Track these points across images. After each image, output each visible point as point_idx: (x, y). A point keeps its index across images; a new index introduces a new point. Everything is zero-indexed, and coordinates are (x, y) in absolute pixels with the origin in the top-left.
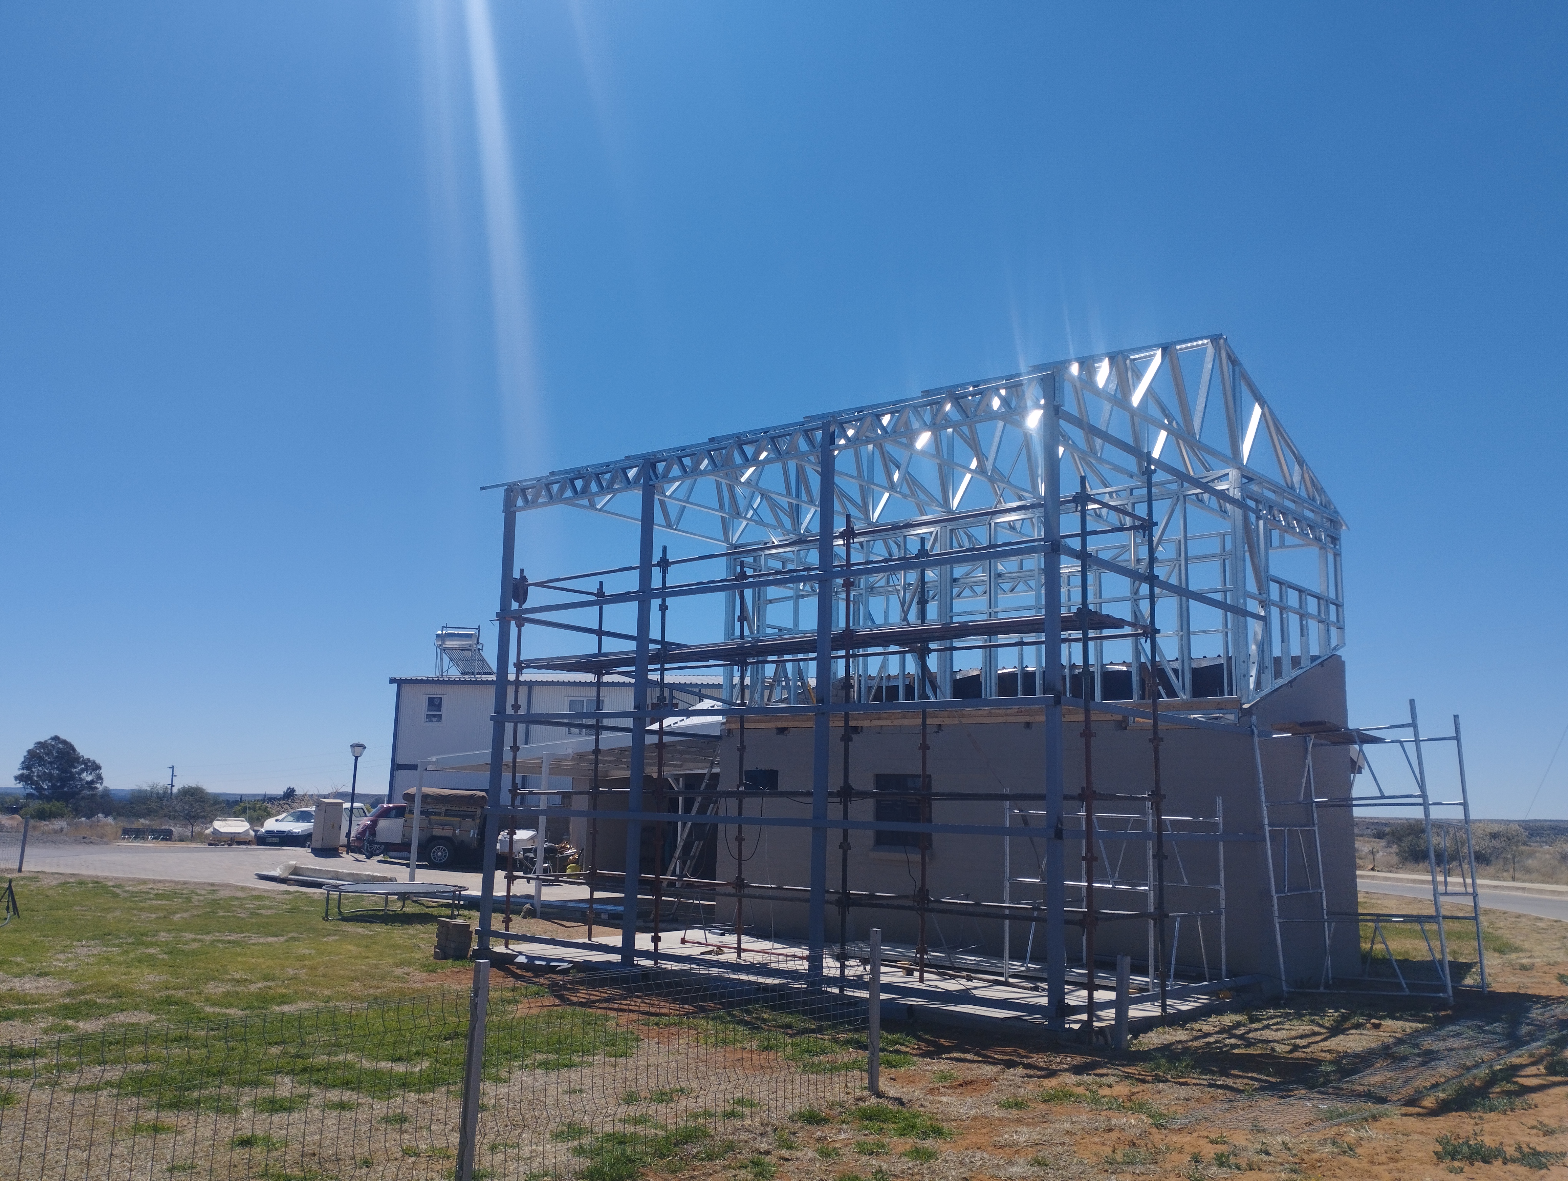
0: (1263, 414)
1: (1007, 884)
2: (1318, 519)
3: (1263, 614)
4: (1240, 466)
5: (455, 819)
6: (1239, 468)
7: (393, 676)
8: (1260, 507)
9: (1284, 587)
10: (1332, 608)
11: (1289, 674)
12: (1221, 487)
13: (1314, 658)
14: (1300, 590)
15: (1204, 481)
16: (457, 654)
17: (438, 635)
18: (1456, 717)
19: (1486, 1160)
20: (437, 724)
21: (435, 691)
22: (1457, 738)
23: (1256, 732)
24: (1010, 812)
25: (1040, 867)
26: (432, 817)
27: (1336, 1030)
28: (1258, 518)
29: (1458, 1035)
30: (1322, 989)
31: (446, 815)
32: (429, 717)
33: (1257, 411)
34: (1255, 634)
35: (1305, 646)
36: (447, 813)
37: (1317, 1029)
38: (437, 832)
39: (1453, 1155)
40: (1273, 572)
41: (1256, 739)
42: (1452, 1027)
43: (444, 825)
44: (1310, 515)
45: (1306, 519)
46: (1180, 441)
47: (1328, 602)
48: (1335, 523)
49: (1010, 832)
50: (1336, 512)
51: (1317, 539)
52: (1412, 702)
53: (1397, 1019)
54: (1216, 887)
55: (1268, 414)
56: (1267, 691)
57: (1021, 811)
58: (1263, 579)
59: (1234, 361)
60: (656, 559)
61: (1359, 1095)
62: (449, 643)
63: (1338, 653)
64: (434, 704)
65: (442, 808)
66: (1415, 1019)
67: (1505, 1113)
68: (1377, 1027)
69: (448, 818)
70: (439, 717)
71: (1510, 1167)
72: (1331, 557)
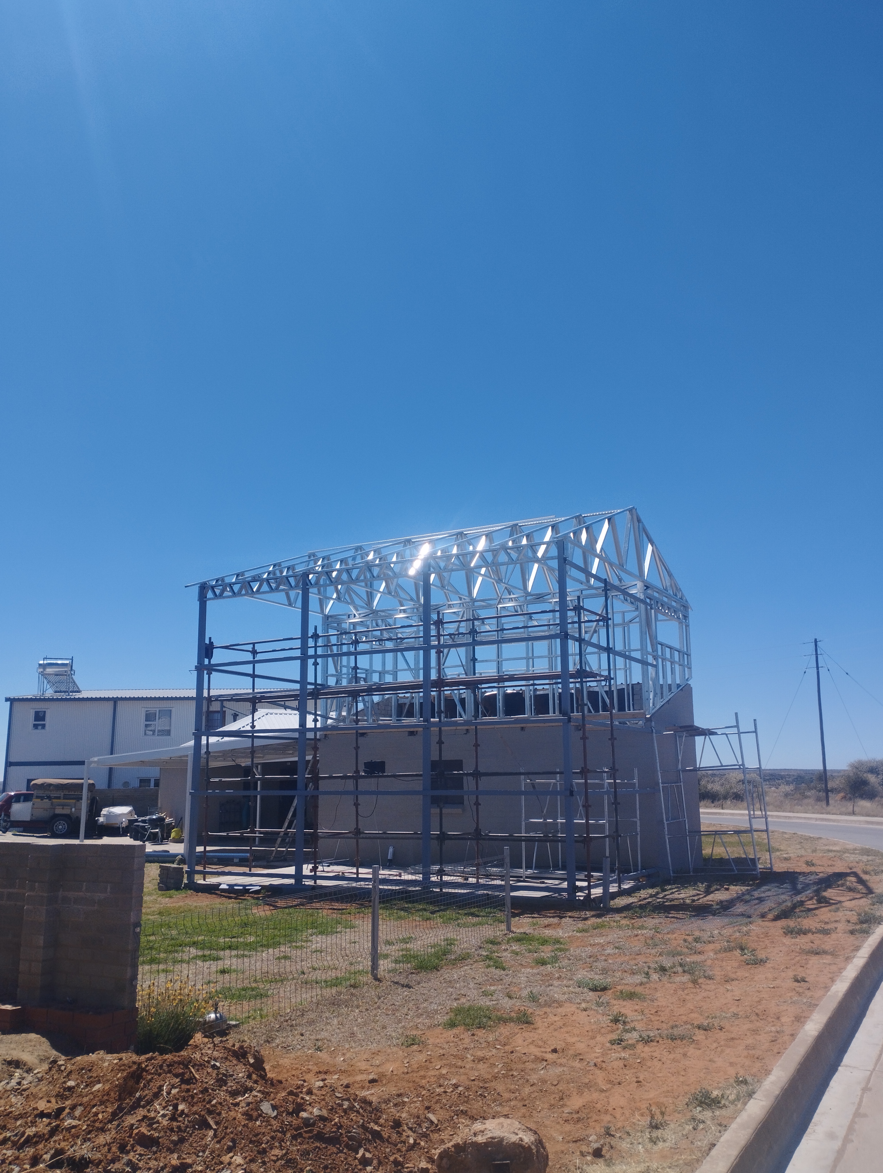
0: (653, 551)
1: (523, 823)
2: (678, 607)
3: (655, 663)
4: (643, 581)
5: (71, 801)
6: (643, 582)
7: (8, 696)
8: (652, 603)
9: (663, 647)
10: (686, 656)
11: (668, 696)
12: (633, 591)
13: (678, 686)
14: (671, 648)
15: (623, 588)
16: (53, 678)
17: (40, 665)
18: (755, 720)
19: (805, 934)
20: (43, 731)
21: (40, 706)
22: (755, 732)
23: (654, 731)
24: (524, 782)
25: (543, 812)
26: (54, 800)
27: (708, 892)
28: (651, 608)
29: (769, 890)
30: (692, 874)
31: (64, 799)
32: (36, 726)
33: (650, 548)
34: (651, 674)
35: (673, 679)
36: (66, 797)
37: (699, 892)
38: (59, 811)
39: (791, 932)
40: (660, 639)
41: (654, 735)
42: (765, 887)
43: (63, 806)
44: (674, 604)
45: (673, 607)
46: (606, 564)
47: (684, 653)
48: (686, 607)
49: (525, 793)
50: (686, 601)
51: (678, 618)
52: (736, 714)
53: (736, 885)
54: (634, 820)
55: (655, 550)
56: (658, 707)
57: (531, 780)
58: (655, 642)
59: (639, 521)
60: (310, 634)
61: (738, 915)
62: (49, 670)
63: (689, 683)
64: (40, 717)
65: (61, 794)
66: (743, 884)
67: (805, 918)
68: (727, 889)
69: (66, 801)
70: (43, 726)
71: (815, 935)
72: (684, 627)
